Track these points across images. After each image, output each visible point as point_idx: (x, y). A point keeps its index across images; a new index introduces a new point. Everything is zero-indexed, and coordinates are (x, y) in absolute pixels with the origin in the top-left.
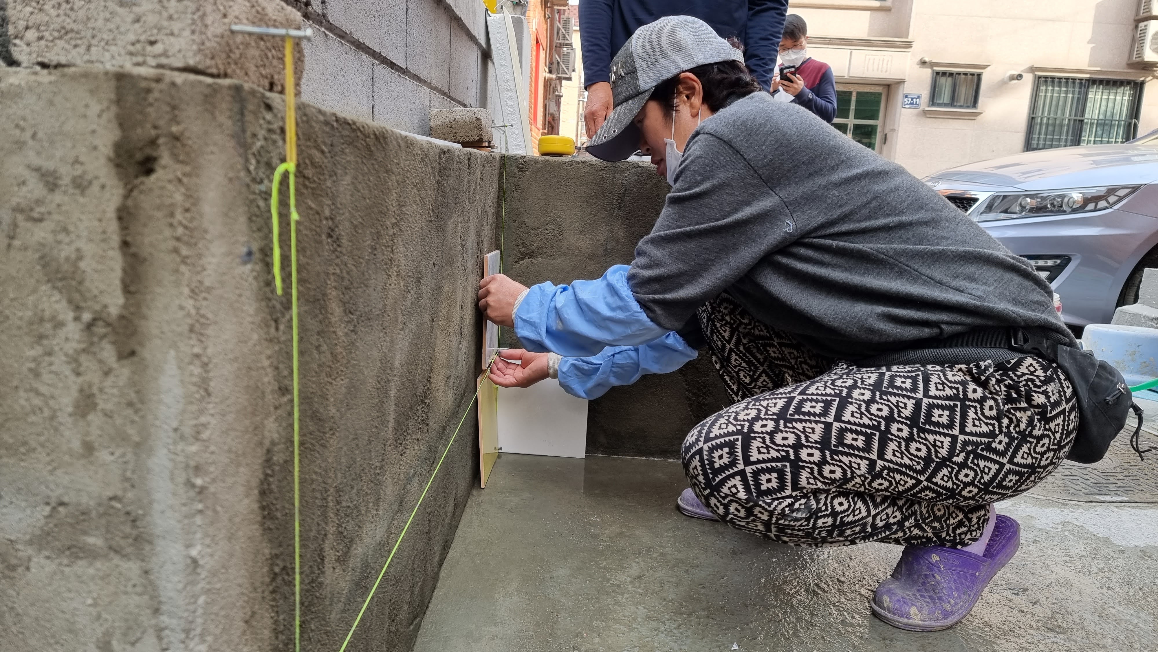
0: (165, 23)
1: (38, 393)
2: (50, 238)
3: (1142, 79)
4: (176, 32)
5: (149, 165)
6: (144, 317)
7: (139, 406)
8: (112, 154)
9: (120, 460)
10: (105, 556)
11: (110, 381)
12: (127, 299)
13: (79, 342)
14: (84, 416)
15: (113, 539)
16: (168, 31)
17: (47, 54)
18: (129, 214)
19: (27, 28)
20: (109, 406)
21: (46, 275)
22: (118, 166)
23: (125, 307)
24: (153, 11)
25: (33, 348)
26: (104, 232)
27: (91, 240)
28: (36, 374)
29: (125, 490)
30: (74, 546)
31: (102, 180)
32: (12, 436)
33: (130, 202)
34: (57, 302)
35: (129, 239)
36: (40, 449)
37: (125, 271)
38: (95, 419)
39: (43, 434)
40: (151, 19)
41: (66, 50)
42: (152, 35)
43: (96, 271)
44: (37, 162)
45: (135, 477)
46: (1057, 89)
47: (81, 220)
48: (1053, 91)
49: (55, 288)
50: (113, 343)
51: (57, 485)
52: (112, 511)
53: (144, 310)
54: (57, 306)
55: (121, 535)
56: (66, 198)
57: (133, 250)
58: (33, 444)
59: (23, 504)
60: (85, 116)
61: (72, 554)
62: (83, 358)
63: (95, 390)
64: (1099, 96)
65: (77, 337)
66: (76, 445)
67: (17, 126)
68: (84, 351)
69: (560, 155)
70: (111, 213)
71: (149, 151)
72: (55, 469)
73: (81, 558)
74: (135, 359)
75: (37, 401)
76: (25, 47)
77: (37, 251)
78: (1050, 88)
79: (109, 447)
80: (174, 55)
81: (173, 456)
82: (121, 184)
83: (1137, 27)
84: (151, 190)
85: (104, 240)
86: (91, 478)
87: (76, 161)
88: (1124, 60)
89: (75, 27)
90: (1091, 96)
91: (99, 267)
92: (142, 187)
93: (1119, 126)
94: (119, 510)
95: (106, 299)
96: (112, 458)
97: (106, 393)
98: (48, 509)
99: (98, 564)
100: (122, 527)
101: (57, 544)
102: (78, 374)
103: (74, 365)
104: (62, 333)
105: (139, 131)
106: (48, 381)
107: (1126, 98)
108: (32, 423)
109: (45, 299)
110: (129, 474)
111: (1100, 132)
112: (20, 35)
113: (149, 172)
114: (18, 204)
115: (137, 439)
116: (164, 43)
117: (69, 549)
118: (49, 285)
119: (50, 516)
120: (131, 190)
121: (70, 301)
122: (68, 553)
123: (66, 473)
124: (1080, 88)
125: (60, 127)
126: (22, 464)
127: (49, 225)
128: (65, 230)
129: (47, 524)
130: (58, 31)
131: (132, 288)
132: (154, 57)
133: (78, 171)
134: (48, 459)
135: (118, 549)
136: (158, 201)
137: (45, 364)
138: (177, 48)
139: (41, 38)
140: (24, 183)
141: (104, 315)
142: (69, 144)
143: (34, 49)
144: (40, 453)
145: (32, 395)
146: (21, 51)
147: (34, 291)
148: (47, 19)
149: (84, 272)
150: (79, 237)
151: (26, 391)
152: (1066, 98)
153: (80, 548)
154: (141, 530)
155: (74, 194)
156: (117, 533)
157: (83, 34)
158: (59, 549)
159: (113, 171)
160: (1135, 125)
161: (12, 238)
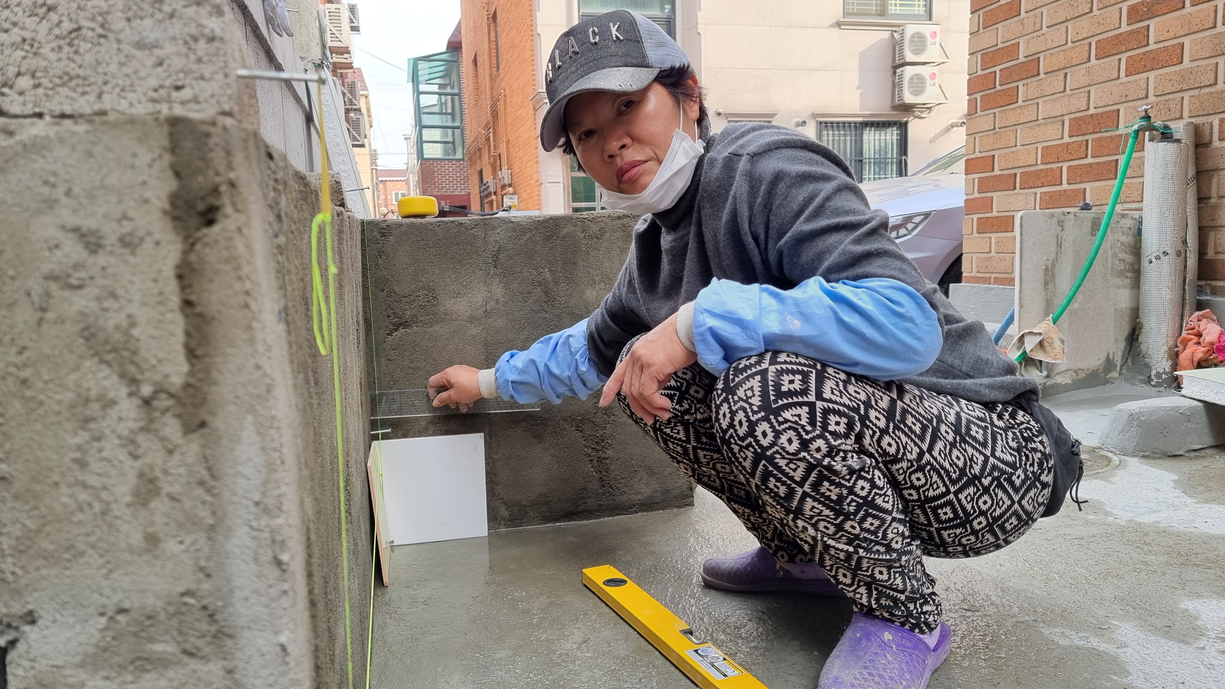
0: (194, 67)
1: (85, 486)
2: (94, 306)
3: (905, 119)
4: (207, 75)
5: (210, 216)
6: (215, 383)
7: (212, 483)
8: (167, 207)
9: (192, 548)
10: (179, 663)
11: (176, 458)
12: (192, 365)
13: (135, 420)
14: (144, 505)
15: (186, 641)
16: (198, 75)
17: (47, 104)
18: (193, 270)
19: (19, 74)
20: (177, 489)
21: (90, 348)
22: (175, 218)
23: (191, 373)
24: (178, 54)
25: (76, 434)
26: (161, 294)
27: (145, 304)
28: (82, 464)
29: (199, 582)
30: (139, 658)
31: (157, 236)
32: (52, 542)
33: (193, 257)
34: (105, 378)
35: (193, 298)
36: (90, 551)
37: (188, 334)
38: (159, 505)
39: (94, 532)
40: (177, 63)
41: (72, 98)
42: (179, 80)
43: (153, 338)
44: (72, 220)
45: (211, 564)
46: (836, 132)
47: (131, 282)
48: (833, 134)
49: (103, 361)
50: (178, 416)
51: (114, 590)
52: (184, 609)
53: (215, 375)
54: (106, 383)
55: (198, 634)
56: (112, 260)
57: (198, 310)
58: (81, 547)
59: (71, 620)
60: (133, 167)
61: (136, 668)
62: (141, 438)
63: (158, 473)
64: (872, 137)
65: (133, 415)
66: (137, 539)
67: (46, 182)
68: (142, 429)
69: (423, 216)
70: (168, 270)
71: (212, 201)
72: (111, 571)
73: (148, 671)
74: (205, 431)
75: (83, 496)
76: (16, 96)
77: (78, 322)
78: (831, 132)
79: (176, 536)
80: (206, 101)
81: (255, 534)
82: (180, 239)
83: (895, 73)
84: (216, 242)
85: (160, 303)
86: (157, 574)
87: (125, 217)
88: (888, 103)
89: (81, 72)
90: (865, 137)
91: (157, 333)
92: (206, 240)
93: (892, 163)
94: (193, 606)
95: (167, 369)
96: (182, 547)
97: (171, 474)
98: (103, 620)
99: (171, 674)
100: (197, 625)
101: (117, 659)
102: (136, 457)
103: (131, 448)
104: (113, 413)
105: (200, 179)
106: (98, 471)
107: (895, 137)
108: (80, 522)
109: (90, 376)
110: (203, 563)
111: (877, 170)
112: (10, 83)
113: (210, 223)
114: (52, 270)
115: (211, 521)
116: (192, 88)
117: (132, 662)
118: (96, 359)
119: (107, 628)
120: (193, 245)
121: (122, 375)
122: (131, 668)
123: (126, 574)
124: (856, 131)
125: (102, 180)
126: (67, 573)
127: (91, 291)
128: (114, 295)
129: (104, 637)
130: (60, 77)
131: (199, 352)
132: (182, 103)
133: (127, 227)
134: (101, 561)
135: (194, 651)
136: (225, 253)
137: (94, 451)
138: (209, 93)
139: (37, 86)
140: (57, 246)
141: (166, 386)
142: (114, 199)
143: (28, 98)
144: (90, 556)
145: (77, 489)
146: (12, 102)
147: (76, 368)
148: (44, 64)
149: (138, 340)
150: (130, 301)
151: (69, 486)
152: (845, 140)
153: (147, 659)
154: (222, 624)
155: (122, 254)
156: (192, 632)
157: (92, 80)
158: (119, 666)
159: (169, 225)
160: (905, 161)
161: (44, 310)
